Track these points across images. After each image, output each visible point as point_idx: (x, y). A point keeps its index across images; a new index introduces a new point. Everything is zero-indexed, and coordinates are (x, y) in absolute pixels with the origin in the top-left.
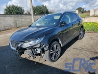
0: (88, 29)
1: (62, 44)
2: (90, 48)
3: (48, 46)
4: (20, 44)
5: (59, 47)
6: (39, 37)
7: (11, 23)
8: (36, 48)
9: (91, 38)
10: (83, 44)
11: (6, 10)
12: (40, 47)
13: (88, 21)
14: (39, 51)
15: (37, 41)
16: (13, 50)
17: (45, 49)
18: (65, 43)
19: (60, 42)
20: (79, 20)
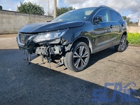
4: (31, 37)
5: (87, 52)
6: (61, 29)
7: (24, 24)
9: (137, 52)
10: (124, 57)
19: (90, 46)
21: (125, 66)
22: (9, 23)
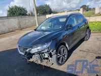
0: (93, 28)
1: (69, 47)
2: (96, 49)
3: (55, 51)
4: (28, 50)
5: (66, 51)
6: (47, 42)
8: (43, 53)
9: (98, 39)
10: (89, 46)
11: (9, 11)
12: (48, 51)
13: (94, 21)
14: (46, 56)
15: (45, 46)
16: (21, 55)
17: (53, 53)
18: (72, 46)
19: (67, 46)
20: (85, 21)
21: (91, 54)
22: (4, 25)
